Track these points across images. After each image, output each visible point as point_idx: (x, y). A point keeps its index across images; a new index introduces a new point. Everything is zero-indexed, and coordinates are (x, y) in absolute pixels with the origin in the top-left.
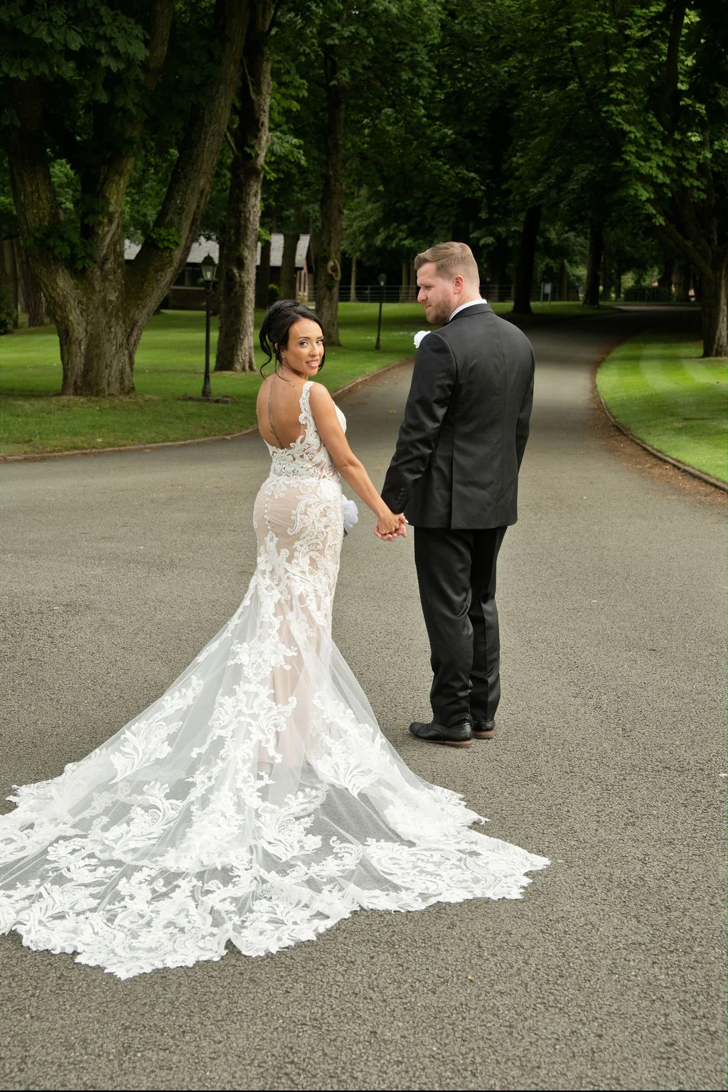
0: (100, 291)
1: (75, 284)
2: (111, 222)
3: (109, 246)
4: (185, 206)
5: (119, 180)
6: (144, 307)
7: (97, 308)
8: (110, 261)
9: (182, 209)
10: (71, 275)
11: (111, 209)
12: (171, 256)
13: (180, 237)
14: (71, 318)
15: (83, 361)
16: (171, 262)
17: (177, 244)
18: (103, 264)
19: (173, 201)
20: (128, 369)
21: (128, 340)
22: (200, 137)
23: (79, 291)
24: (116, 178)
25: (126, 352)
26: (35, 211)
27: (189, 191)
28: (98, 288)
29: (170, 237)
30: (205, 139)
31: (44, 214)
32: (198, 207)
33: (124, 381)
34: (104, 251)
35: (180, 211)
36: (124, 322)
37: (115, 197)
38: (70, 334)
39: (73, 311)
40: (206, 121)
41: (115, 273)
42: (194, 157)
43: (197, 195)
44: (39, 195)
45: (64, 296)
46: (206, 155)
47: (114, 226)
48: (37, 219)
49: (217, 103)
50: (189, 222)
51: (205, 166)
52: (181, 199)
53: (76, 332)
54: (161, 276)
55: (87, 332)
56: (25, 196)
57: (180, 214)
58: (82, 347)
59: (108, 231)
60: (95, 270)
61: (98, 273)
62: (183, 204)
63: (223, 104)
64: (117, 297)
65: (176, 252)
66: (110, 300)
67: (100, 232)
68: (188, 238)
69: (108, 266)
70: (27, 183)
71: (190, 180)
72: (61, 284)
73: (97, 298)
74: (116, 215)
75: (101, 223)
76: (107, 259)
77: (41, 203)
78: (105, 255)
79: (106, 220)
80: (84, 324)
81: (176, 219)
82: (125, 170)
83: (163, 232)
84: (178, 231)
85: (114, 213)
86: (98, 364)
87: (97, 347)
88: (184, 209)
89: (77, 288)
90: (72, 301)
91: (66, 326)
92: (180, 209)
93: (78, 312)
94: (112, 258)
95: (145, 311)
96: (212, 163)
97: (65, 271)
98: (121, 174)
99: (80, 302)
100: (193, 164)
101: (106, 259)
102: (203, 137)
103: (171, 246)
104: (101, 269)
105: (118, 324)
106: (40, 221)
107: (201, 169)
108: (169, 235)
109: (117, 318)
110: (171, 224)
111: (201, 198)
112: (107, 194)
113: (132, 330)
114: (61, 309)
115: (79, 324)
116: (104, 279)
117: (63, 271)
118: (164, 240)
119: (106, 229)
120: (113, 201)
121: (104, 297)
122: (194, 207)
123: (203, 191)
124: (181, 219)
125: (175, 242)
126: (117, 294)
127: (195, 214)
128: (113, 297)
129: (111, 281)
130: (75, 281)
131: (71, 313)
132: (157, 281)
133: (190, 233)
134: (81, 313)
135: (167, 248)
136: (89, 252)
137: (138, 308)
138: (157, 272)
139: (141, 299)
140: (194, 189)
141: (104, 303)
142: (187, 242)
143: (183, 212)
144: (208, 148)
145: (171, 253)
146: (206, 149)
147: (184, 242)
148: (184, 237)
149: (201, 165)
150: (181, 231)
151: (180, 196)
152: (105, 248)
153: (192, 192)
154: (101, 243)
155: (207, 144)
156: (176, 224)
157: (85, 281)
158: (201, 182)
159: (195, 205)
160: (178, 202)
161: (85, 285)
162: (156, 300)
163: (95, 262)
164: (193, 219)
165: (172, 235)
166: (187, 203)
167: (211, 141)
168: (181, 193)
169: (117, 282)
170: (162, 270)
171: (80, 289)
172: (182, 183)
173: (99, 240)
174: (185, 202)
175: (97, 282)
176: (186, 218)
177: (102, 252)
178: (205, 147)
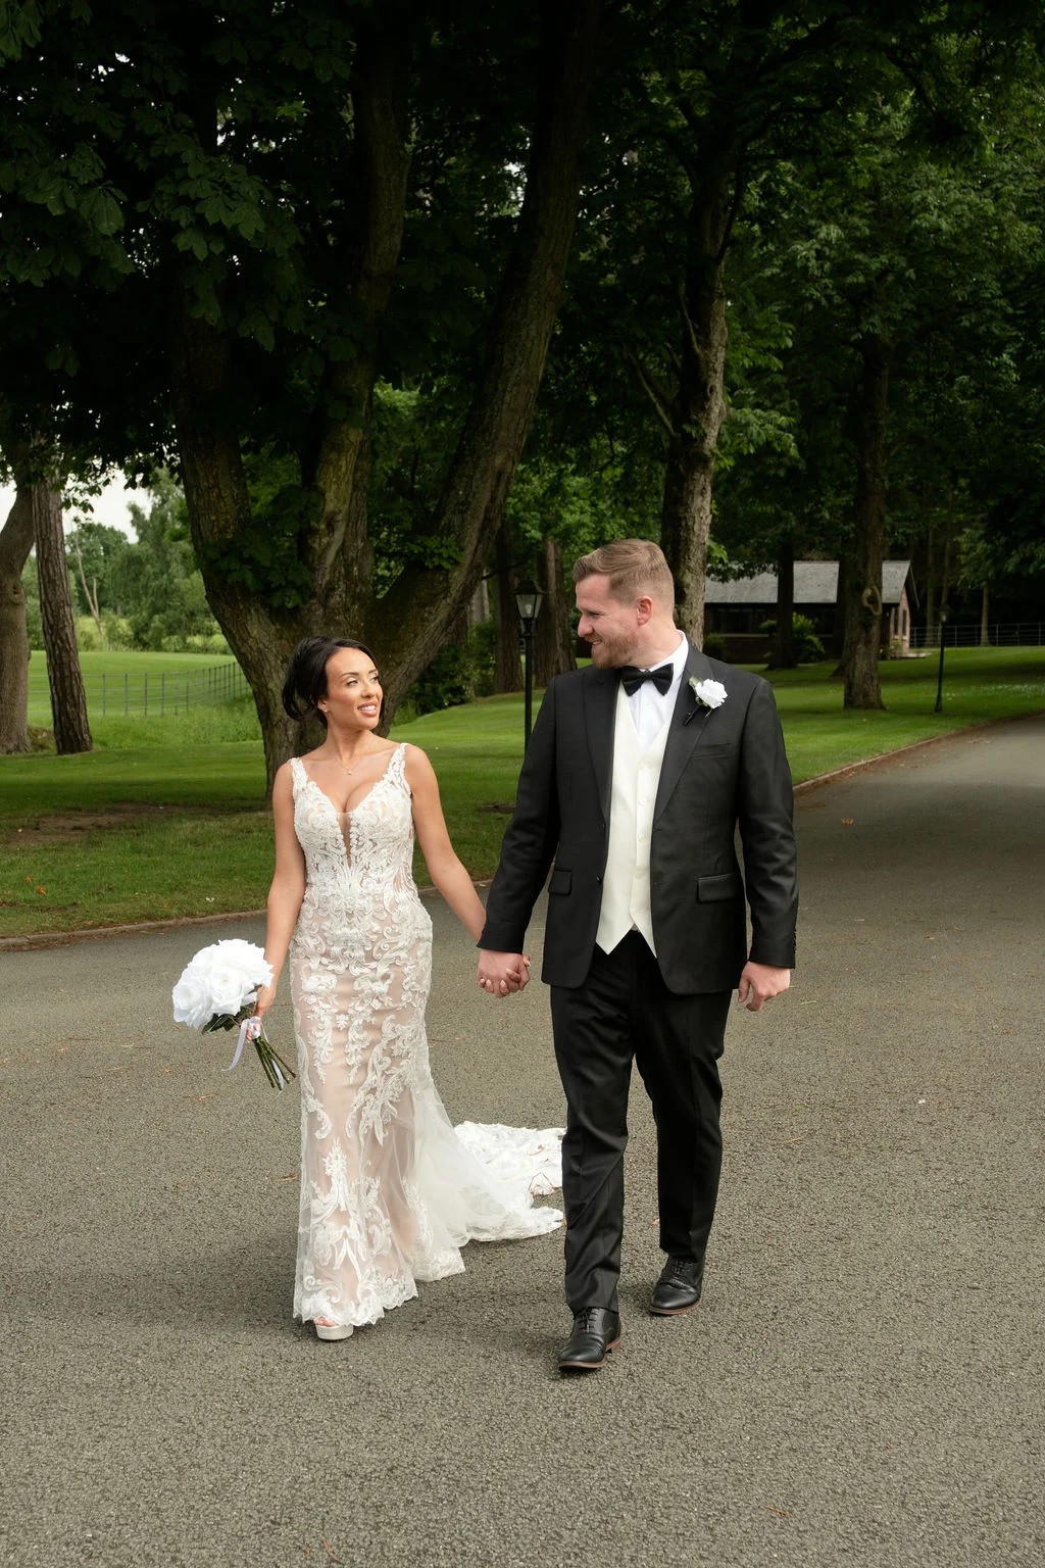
1: (277, 630)
2: (331, 528)
3: (334, 567)
4: (470, 500)
5: (339, 460)
6: (399, 664)
8: (337, 592)
9: (466, 503)
10: (270, 617)
11: (330, 507)
12: (446, 580)
13: (462, 550)
14: (271, 685)
16: (448, 589)
17: (456, 563)
18: (327, 597)
19: (452, 493)
22: (496, 389)
23: (284, 642)
24: (333, 456)
26: (213, 518)
27: (478, 476)
29: (443, 550)
30: (504, 391)
31: (227, 521)
32: (493, 499)
34: (327, 577)
35: (464, 507)
37: (334, 487)
38: (272, 711)
39: (274, 675)
40: (506, 362)
41: (347, 610)
42: (487, 420)
43: (490, 482)
44: (220, 492)
45: (260, 651)
46: (505, 416)
47: (338, 535)
48: (216, 530)
49: (524, 333)
50: (477, 525)
51: (502, 433)
52: (465, 491)
54: (430, 613)
56: (198, 494)
57: (462, 512)
58: (290, 732)
59: (329, 544)
60: (313, 608)
61: (320, 612)
62: (467, 496)
63: (533, 333)
65: (456, 574)
67: (316, 546)
68: (476, 550)
69: (335, 600)
70: (201, 474)
71: (479, 458)
72: (255, 633)
74: (340, 517)
75: (315, 532)
76: (333, 589)
77: (222, 504)
78: (329, 583)
79: (323, 526)
81: (456, 520)
82: (346, 442)
83: (432, 543)
84: (459, 540)
85: (335, 513)
88: (469, 504)
89: (281, 638)
90: (271, 658)
91: (265, 699)
92: (463, 504)
94: (343, 586)
95: (401, 670)
96: (516, 429)
97: (262, 611)
98: (339, 449)
100: (483, 431)
101: (330, 589)
102: (500, 388)
103: (446, 565)
104: (325, 606)
106: (220, 532)
107: (497, 438)
108: (442, 546)
110: (449, 529)
111: (498, 485)
112: (321, 484)
114: (256, 672)
116: (329, 621)
117: (256, 610)
118: (433, 554)
119: (325, 541)
120: (330, 495)
122: (484, 504)
123: (500, 474)
124: (463, 521)
125: (450, 557)
127: (487, 511)
129: (339, 623)
130: (279, 627)
131: (271, 677)
132: (423, 620)
133: (479, 541)
135: (439, 568)
136: (289, 578)
138: (423, 606)
139: (394, 652)
140: (485, 471)
142: (474, 556)
143: (468, 509)
144: (509, 404)
145: (447, 574)
146: (505, 406)
147: (469, 557)
148: (470, 549)
149: (498, 431)
150: (463, 540)
151: (464, 484)
152: (327, 571)
153: (482, 477)
154: (320, 563)
155: (507, 398)
156: (457, 529)
157: (294, 626)
158: (498, 461)
159: (488, 496)
160: (461, 493)
161: (296, 631)
162: (421, 651)
163: (313, 595)
164: (485, 518)
165: (447, 547)
166: (474, 494)
167: (514, 393)
168: (465, 479)
169: (352, 627)
170: (432, 604)
171: (287, 639)
172: (467, 463)
173: (316, 558)
174: (471, 494)
175: (315, 627)
176: (472, 517)
177: (323, 578)
178: (503, 404)
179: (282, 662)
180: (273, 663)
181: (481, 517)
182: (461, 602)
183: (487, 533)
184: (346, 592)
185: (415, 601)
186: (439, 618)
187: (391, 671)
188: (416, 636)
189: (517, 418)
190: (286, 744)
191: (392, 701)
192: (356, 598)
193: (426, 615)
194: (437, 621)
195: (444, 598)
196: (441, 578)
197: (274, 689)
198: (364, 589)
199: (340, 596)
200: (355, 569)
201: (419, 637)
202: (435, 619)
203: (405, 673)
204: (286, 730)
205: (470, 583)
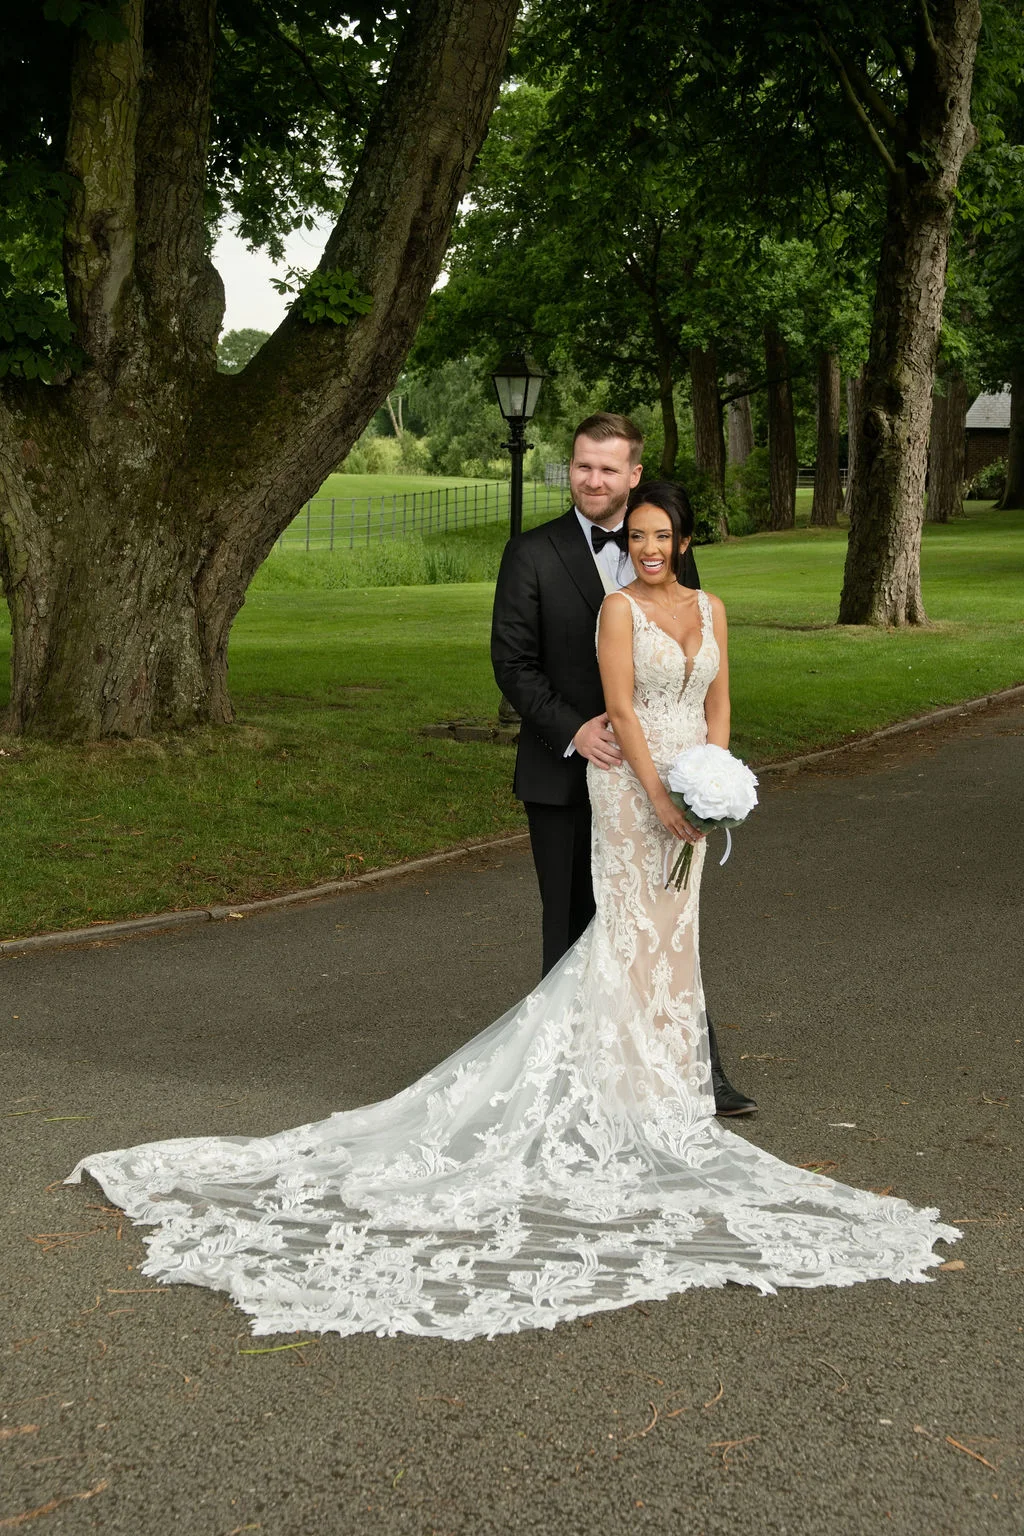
0: (102, 444)
1: (17, 422)
2: (102, 240)
3: (121, 314)
4: (386, 206)
5: (99, 113)
6: (248, 488)
7: (86, 491)
8: (133, 360)
9: (379, 213)
11: (94, 203)
12: (341, 345)
13: (369, 293)
15: (44, 638)
16: (343, 360)
18: (116, 367)
20: (189, 660)
21: (197, 581)
24: (88, 106)
25: (187, 614)
27: (399, 165)
28: (96, 437)
30: (448, 13)
32: (425, 207)
33: (174, 694)
34: (111, 332)
35: (377, 219)
36: (177, 530)
37: (97, 165)
39: (13, 500)
41: (151, 391)
42: (418, 66)
43: (421, 175)
46: (449, 59)
47: (119, 257)
50: (397, 250)
51: (439, 89)
52: (378, 190)
53: (24, 557)
54: (310, 402)
55: (53, 560)
57: (372, 228)
58: (42, 601)
59: (104, 273)
60: (90, 386)
61: (103, 394)
62: (382, 199)
64: (155, 461)
65: (358, 335)
66: (130, 472)
68: (395, 294)
69: (130, 372)
73: (84, 464)
74: (117, 222)
75: (74, 248)
76: (123, 354)
78: (115, 343)
79: (87, 238)
80: (45, 535)
81: (363, 242)
82: (109, 80)
84: (365, 276)
85: (105, 215)
86: (75, 648)
87: (76, 599)
88: (385, 213)
89: (24, 436)
92: (375, 213)
93: (27, 503)
94: (142, 349)
95: (252, 500)
99: (32, 475)
100: (412, 86)
101: (119, 353)
103: (339, 318)
104: (111, 380)
105: (146, 535)
107: (432, 97)
109: (146, 515)
111: (435, 181)
113: (212, 551)
115: (28, 537)
116: (118, 409)
119: (96, 265)
120: (91, 180)
121: (113, 460)
122: (411, 209)
123: (437, 164)
124: (374, 243)
126: (150, 452)
127: (416, 226)
128: (138, 459)
129: (134, 414)
130: (20, 415)
132: (297, 413)
133: (401, 281)
134: (35, 505)
135: (328, 323)
137: (226, 492)
139: (240, 466)
140: (413, 156)
141: (108, 480)
142: (392, 307)
143: (382, 221)
144: (456, 36)
145: (342, 336)
146: (449, 40)
147: (383, 307)
148: (383, 294)
149: (436, 86)
150: (372, 275)
151: (378, 179)
152: (110, 321)
153: (406, 168)
154: (94, 307)
155: (453, 25)
156: (363, 257)
157: (52, 416)
158: (436, 138)
159: (416, 201)
160: (372, 194)
161: (54, 425)
162: (293, 468)
163: (88, 363)
164: (411, 240)
165: (337, 287)
166: (393, 197)
167: (465, 16)
168: (380, 170)
169: (160, 422)
170: (314, 385)
171: (36, 439)
172: (385, 142)
173: (86, 297)
174: (389, 195)
175: (95, 420)
176: (388, 237)
177: (105, 334)
178: (444, 37)
179: (25, 479)
180: (10, 479)
181: (405, 237)
182: (372, 384)
183: (415, 267)
184: (150, 361)
185: (285, 380)
186: (326, 411)
187: (233, 500)
188: (282, 440)
189: (470, 63)
190: (33, 621)
191: (237, 552)
192: (170, 371)
193: (303, 404)
194: (322, 416)
195: (335, 376)
196: (333, 342)
197: (13, 525)
198: (194, 358)
199: (138, 367)
200: (174, 320)
201: (290, 441)
202: (319, 411)
203: (262, 504)
204: (34, 597)
205: (388, 352)
